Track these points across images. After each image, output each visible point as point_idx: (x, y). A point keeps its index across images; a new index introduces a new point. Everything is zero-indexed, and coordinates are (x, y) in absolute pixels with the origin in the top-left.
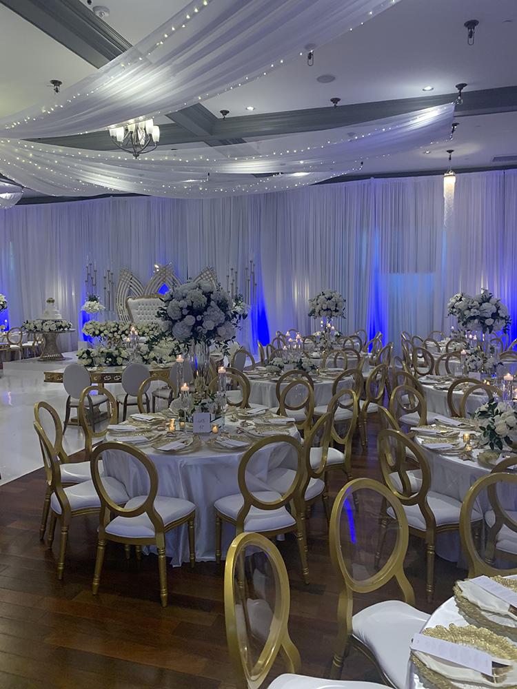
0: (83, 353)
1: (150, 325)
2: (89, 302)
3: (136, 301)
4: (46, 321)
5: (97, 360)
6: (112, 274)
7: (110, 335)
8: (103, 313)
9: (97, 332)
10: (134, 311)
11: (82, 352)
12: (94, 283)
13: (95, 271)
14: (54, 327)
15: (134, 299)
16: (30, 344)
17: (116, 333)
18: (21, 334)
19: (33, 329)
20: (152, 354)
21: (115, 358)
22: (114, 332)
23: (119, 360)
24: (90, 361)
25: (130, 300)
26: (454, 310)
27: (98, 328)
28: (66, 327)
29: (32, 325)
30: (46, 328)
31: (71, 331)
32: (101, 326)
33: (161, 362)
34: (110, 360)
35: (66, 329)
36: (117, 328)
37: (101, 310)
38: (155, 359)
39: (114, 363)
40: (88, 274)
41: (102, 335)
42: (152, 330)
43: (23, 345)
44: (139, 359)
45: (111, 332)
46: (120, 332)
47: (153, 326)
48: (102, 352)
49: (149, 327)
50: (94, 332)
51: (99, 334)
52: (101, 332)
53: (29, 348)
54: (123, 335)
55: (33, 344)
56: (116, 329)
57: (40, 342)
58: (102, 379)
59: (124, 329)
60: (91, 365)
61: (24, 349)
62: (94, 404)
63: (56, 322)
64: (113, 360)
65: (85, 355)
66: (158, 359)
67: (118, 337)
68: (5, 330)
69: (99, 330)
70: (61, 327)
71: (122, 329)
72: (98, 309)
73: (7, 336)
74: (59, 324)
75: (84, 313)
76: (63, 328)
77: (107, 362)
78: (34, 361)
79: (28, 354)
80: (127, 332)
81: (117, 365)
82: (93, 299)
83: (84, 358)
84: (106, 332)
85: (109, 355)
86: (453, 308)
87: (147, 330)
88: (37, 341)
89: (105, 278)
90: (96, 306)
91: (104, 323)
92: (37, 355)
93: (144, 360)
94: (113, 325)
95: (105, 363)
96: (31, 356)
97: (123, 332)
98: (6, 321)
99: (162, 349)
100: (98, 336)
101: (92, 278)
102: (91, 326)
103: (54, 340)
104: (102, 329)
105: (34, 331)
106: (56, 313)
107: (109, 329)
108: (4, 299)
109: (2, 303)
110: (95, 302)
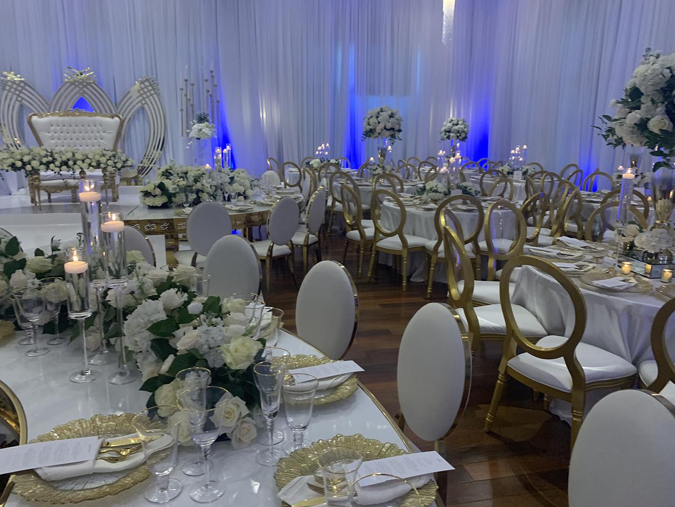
1: (105, 152)
3: (45, 120)
9: (19, 164)
15: (41, 116)
25: (34, 118)
26: (452, 134)
27: (19, 157)
41: (28, 168)
42: (110, 160)
45: (41, 163)
46: (57, 163)
49: (104, 155)
56: (50, 159)
59: (64, 158)
69: (21, 160)
80: (71, 163)
83: (155, 196)
86: (449, 132)
87: (103, 160)
94: (44, 153)
100: (19, 169)
104: (26, 159)
107: (37, 158)
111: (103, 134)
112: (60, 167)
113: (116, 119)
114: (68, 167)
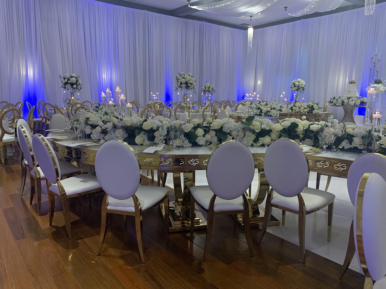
4: (351, 98)
12: (377, 70)
82: (378, 82)
90: (381, 88)
101: (376, 66)
103: (351, 113)
108: (304, 84)
109: (303, 86)
110: (381, 84)
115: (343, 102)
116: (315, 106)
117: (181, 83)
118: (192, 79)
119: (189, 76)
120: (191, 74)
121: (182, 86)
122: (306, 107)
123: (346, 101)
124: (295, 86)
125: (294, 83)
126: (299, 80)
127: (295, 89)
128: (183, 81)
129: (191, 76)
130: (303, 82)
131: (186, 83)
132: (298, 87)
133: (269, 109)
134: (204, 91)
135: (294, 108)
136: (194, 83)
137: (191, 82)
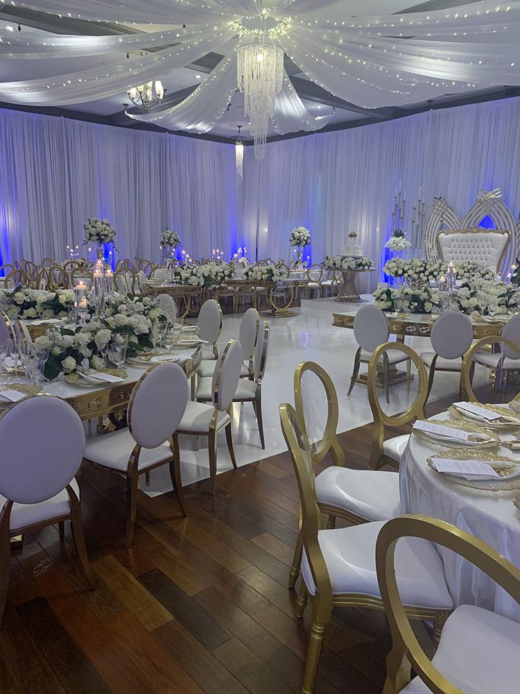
0: (382, 294)
2: (394, 238)
3: (450, 236)
4: (346, 257)
5: (399, 303)
6: (423, 204)
7: (415, 276)
8: (408, 251)
9: (400, 272)
10: (445, 249)
11: (380, 291)
12: (402, 216)
13: (404, 202)
14: (353, 265)
15: (447, 234)
16: (329, 282)
17: (422, 274)
18: (321, 272)
19: (332, 266)
20: (474, 301)
21: (422, 303)
22: (420, 272)
23: (428, 306)
24: (389, 304)
25: (442, 235)
27: (402, 267)
28: (367, 264)
29: (331, 261)
30: (345, 266)
31: (372, 270)
32: (406, 264)
33: (486, 313)
34: (416, 304)
35: (366, 268)
36: (425, 268)
37: (406, 247)
38: (477, 308)
39: (420, 310)
40: (396, 205)
41: (406, 275)
42: (468, 272)
43: (323, 283)
44: (455, 306)
45: (416, 273)
46: (427, 273)
47: (471, 266)
48: (407, 294)
50: (397, 272)
51: (402, 275)
52: (404, 272)
53: (329, 287)
54: (431, 276)
55: (332, 283)
56: (422, 269)
57: (339, 282)
58: (404, 329)
59: (432, 269)
60: (391, 310)
61: (323, 287)
62: (390, 362)
63: (356, 259)
64: (419, 305)
65: (384, 296)
66: (483, 308)
67: (425, 278)
68: (307, 267)
69: (403, 270)
70: (361, 265)
71: (430, 269)
72: (403, 246)
73: (308, 273)
74: (359, 261)
75: (387, 250)
76: (364, 266)
77: (412, 307)
78: (331, 301)
79: (326, 292)
80: (435, 273)
81: (424, 312)
82: (399, 234)
83: (382, 300)
84: (410, 272)
85: (415, 298)
87: (461, 272)
88: (337, 280)
89: (415, 209)
90: (402, 242)
91: (409, 261)
92: (335, 295)
93: (461, 308)
94: (419, 264)
95: (409, 308)
96: (330, 295)
97: (431, 273)
98: (308, 257)
99: (488, 296)
101: (400, 210)
102: (394, 264)
103: (352, 279)
104: (406, 268)
105: (334, 268)
106: (357, 249)
107: (414, 268)
108: (308, 235)
109: (305, 238)
110: (401, 237)
111: (491, 248)
112: (427, 276)
113: (506, 234)
114: (435, 277)
115: (335, 264)
116: (275, 271)
117: (91, 235)
118: (107, 228)
119: (103, 224)
120: (105, 221)
121: (92, 238)
122: (265, 272)
123: (338, 263)
124: (294, 239)
125: (293, 234)
126: (301, 228)
127: (294, 242)
128: (93, 231)
129: (107, 225)
130: (305, 232)
131: (98, 234)
132: (298, 239)
133: (188, 275)
134: (163, 243)
135: (250, 273)
136: (110, 235)
137: (105, 232)
